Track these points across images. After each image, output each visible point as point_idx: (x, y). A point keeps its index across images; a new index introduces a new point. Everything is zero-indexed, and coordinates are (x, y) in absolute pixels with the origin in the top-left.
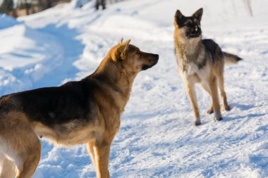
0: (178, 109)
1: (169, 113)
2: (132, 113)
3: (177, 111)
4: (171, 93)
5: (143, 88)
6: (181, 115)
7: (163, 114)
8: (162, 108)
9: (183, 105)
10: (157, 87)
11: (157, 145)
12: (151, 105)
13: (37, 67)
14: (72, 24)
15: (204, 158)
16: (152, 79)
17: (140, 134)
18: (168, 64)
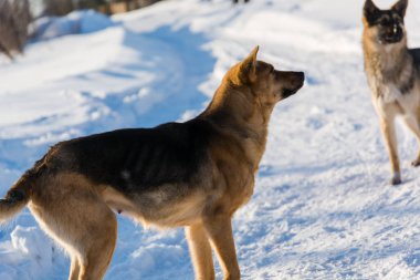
0: (364, 159)
1: (349, 165)
2: (292, 164)
3: (362, 162)
4: (353, 135)
5: (308, 125)
6: (369, 169)
7: (340, 167)
8: (338, 158)
9: (372, 153)
10: (331, 124)
11: (332, 215)
12: (322, 152)
13: (144, 92)
14: (197, 25)
15: (406, 236)
16: (323, 112)
17: (305, 198)
18: (349, 89)
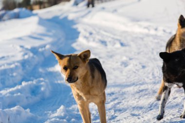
0: (147, 82)
1: (141, 84)
2: (115, 83)
3: (147, 84)
4: (142, 70)
5: (121, 65)
6: (150, 87)
7: (137, 85)
8: (135, 81)
9: (151, 79)
10: (132, 65)
11: (134, 108)
12: (128, 78)
13: (48, 47)
14: (71, 17)
15: (168, 119)
16: (128, 59)
17: (121, 99)
18: (139, 49)
